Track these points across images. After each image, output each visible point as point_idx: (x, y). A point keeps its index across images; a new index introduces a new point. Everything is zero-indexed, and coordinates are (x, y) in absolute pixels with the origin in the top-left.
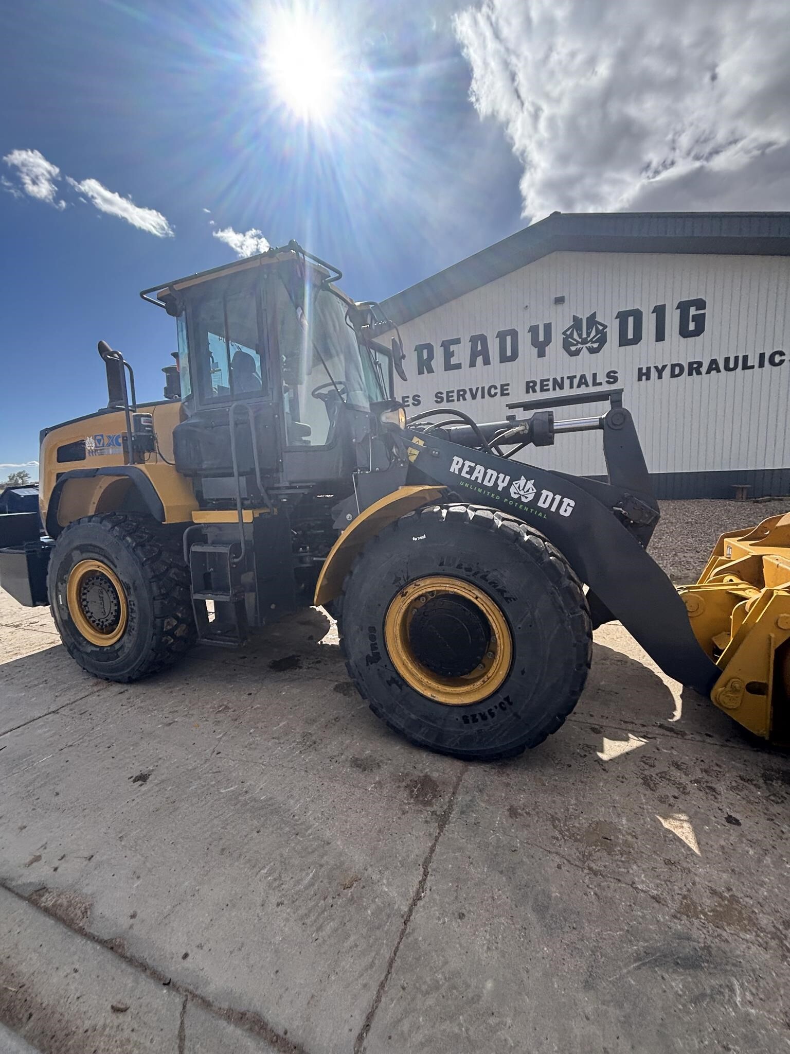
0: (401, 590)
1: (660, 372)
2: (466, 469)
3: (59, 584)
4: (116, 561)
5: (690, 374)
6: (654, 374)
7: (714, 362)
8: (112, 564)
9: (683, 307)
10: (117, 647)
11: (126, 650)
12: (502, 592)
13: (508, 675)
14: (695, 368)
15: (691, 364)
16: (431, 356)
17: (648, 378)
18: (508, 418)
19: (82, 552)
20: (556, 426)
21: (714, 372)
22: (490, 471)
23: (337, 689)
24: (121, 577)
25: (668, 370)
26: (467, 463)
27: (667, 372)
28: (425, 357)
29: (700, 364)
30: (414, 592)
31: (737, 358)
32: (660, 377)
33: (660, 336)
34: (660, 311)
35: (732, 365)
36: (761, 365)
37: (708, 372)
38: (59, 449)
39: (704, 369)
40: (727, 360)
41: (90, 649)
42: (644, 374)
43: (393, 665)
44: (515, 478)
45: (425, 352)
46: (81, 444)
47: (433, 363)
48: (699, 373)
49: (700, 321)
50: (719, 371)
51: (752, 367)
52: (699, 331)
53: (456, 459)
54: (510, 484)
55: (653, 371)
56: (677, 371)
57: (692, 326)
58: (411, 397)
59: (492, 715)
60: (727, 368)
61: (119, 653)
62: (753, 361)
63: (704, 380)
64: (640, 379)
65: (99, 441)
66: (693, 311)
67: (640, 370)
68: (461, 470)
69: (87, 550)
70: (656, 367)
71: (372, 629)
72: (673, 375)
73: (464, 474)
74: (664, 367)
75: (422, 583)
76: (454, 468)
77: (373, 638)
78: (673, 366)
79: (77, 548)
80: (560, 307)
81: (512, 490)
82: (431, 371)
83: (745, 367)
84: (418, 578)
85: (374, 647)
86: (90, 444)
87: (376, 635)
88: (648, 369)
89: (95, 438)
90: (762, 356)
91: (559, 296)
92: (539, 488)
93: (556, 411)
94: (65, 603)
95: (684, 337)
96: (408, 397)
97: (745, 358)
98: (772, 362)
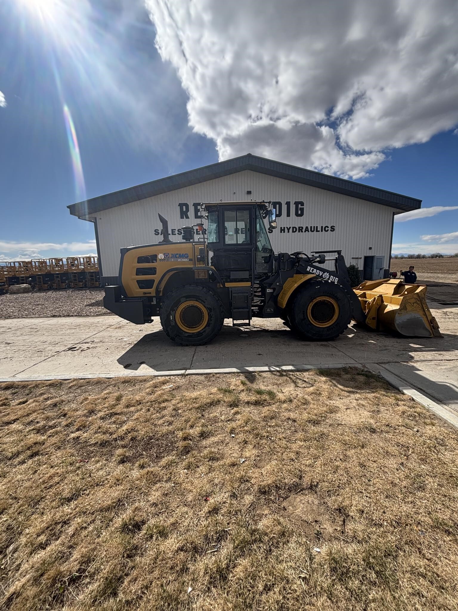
0: (312, 301)
1: (288, 229)
2: (311, 270)
3: (171, 311)
4: (205, 301)
5: (299, 232)
6: (286, 230)
7: (307, 228)
8: (203, 302)
9: (297, 204)
10: (201, 332)
11: (207, 332)
12: (338, 298)
13: (338, 318)
14: (300, 229)
15: (299, 227)
16: (187, 210)
17: (284, 232)
18: (312, 256)
19: (186, 298)
20: (326, 259)
21: (307, 232)
22: (318, 271)
23: (272, 337)
24: (206, 306)
25: (291, 229)
26: (312, 268)
27: (291, 230)
28: (184, 210)
29: (302, 228)
30: (315, 301)
31: (314, 227)
32: (288, 232)
33: (288, 215)
34: (288, 204)
35: (313, 230)
36: (322, 231)
37: (305, 232)
38: (138, 258)
39: (304, 230)
40: (311, 227)
41: (187, 335)
42: (282, 230)
43: (309, 320)
44: (324, 272)
45: (184, 207)
46: (156, 256)
47: (189, 213)
48: (302, 232)
49: (302, 210)
50: (308, 232)
51: (319, 231)
52: (302, 215)
53: (309, 267)
54: (323, 274)
55: (286, 229)
56: (294, 230)
57: (299, 212)
58: (177, 230)
59: (334, 328)
60: (311, 231)
61: (203, 334)
62: (319, 229)
63: (304, 234)
64: (281, 232)
65: (167, 256)
66: (300, 206)
67: (281, 228)
68: (310, 270)
69: (188, 297)
70: (287, 228)
71: (304, 312)
72: (293, 232)
73: (311, 271)
74: (290, 228)
75: (317, 298)
76: (308, 270)
77: (304, 314)
78: (293, 228)
79: (184, 297)
80: (249, 195)
81: (323, 276)
82: (187, 217)
83: (317, 231)
84: (317, 297)
85: (304, 316)
86: (161, 256)
87: (305, 313)
88: (284, 228)
89: (164, 254)
90: (322, 227)
91: (249, 190)
92: (330, 275)
93: (325, 254)
94: (173, 319)
95: (297, 216)
96: (175, 230)
97: (317, 227)
98: (325, 230)
